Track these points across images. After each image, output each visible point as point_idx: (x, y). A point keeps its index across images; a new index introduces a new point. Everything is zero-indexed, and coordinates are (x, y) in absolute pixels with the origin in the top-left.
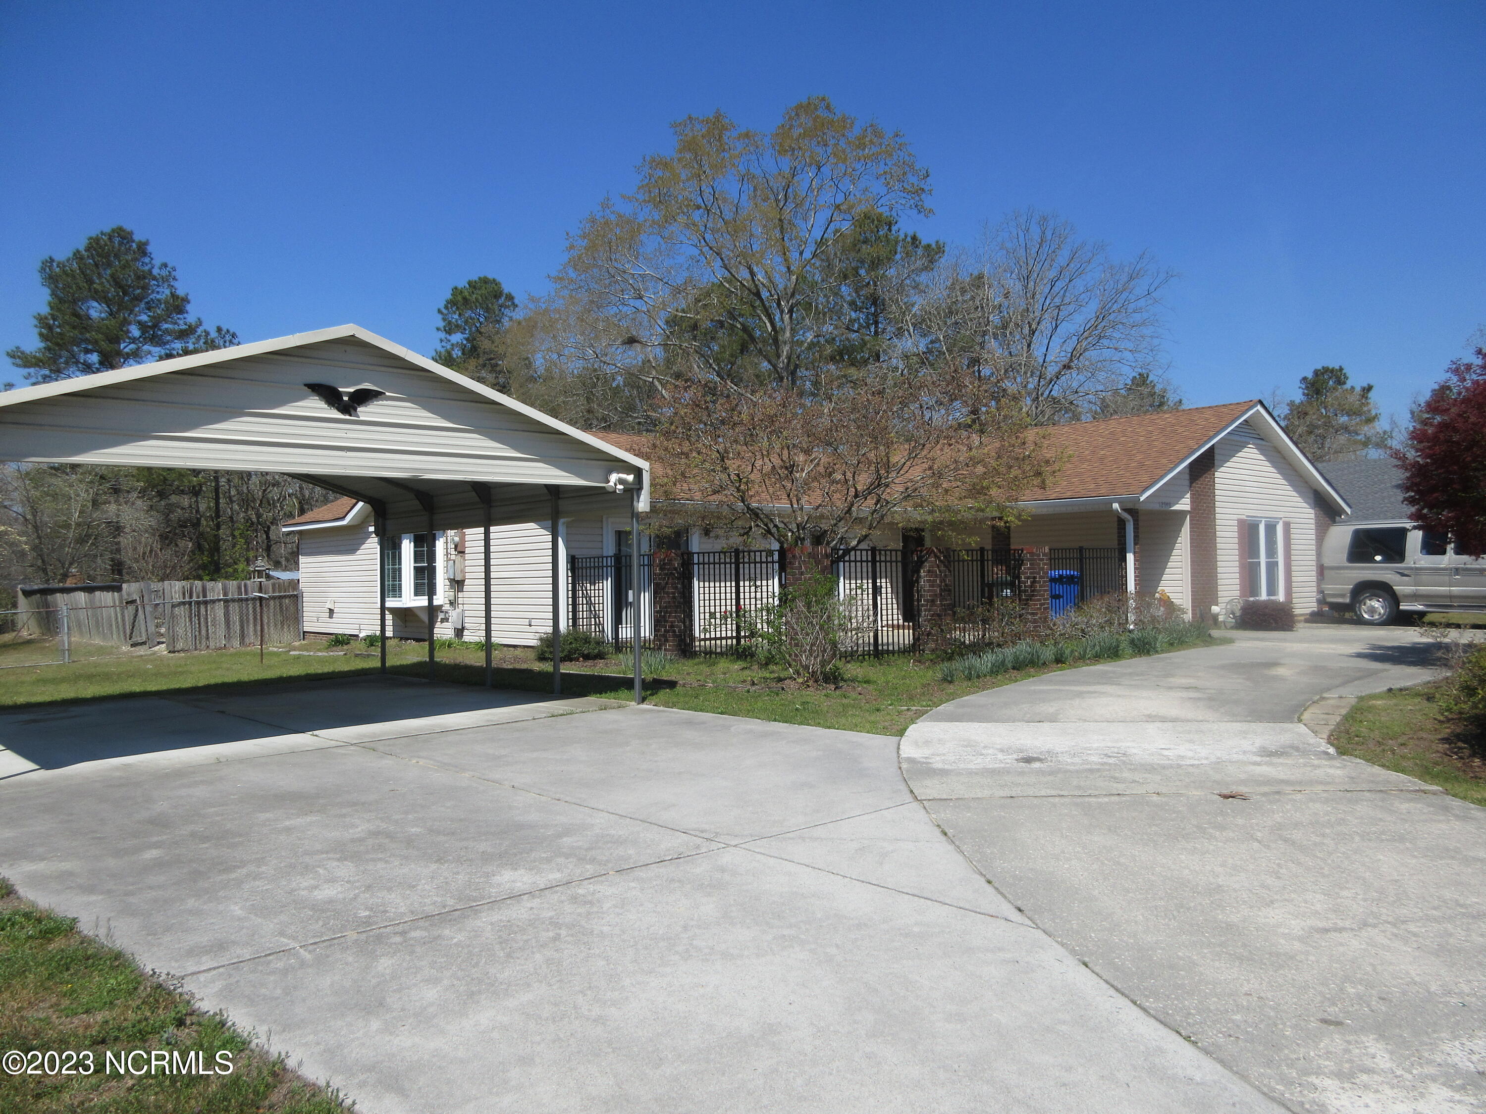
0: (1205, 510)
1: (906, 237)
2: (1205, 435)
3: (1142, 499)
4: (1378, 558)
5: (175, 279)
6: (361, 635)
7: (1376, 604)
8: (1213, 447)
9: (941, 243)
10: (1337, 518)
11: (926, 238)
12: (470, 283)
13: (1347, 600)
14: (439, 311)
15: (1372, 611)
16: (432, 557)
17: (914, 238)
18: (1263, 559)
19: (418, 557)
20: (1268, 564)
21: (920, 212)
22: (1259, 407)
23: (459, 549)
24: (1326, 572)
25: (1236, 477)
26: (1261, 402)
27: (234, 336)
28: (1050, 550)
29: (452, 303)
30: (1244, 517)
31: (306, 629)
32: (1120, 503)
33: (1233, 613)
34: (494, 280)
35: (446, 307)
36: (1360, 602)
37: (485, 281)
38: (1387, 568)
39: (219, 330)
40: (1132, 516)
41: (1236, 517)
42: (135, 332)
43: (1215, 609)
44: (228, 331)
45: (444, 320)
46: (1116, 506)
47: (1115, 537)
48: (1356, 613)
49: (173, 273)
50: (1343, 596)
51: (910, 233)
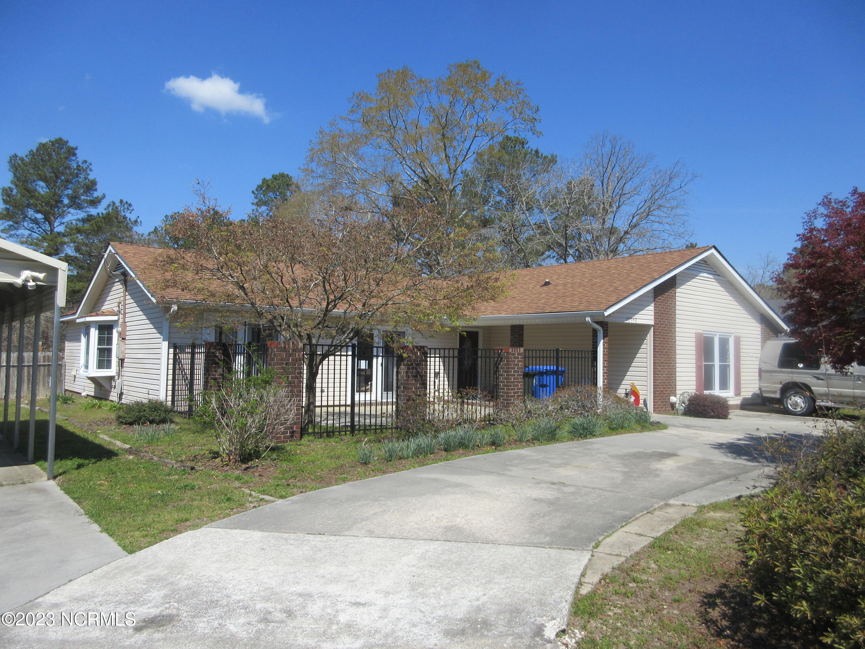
0: (666, 325)
1: (532, 150)
2: (666, 269)
3: (606, 314)
4: (801, 365)
5: (91, 170)
6: (83, 394)
7: (799, 400)
8: (674, 277)
9: (555, 155)
10: (779, 335)
11: (544, 151)
12: (273, 176)
13: (778, 396)
14: (253, 192)
15: (796, 405)
16: (110, 341)
17: (537, 152)
18: (717, 363)
19: (101, 341)
20: (721, 366)
21: (534, 134)
22: (713, 251)
23: (122, 336)
24: (763, 374)
25: (693, 301)
26: (715, 247)
27: (130, 205)
28: (525, 350)
29: (260, 188)
30: (701, 331)
31: (66, 388)
32: (591, 316)
33: (683, 403)
34: (287, 175)
35: (257, 190)
36: (787, 398)
37: (282, 175)
38: (807, 373)
39: (121, 201)
40: (602, 327)
41: (694, 331)
42: (66, 201)
43: (673, 399)
44: (127, 202)
45: (256, 198)
46: (588, 319)
47: (591, 343)
48: (784, 405)
49: (90, 167)
50: (775, 392)
51: (534, 149)
